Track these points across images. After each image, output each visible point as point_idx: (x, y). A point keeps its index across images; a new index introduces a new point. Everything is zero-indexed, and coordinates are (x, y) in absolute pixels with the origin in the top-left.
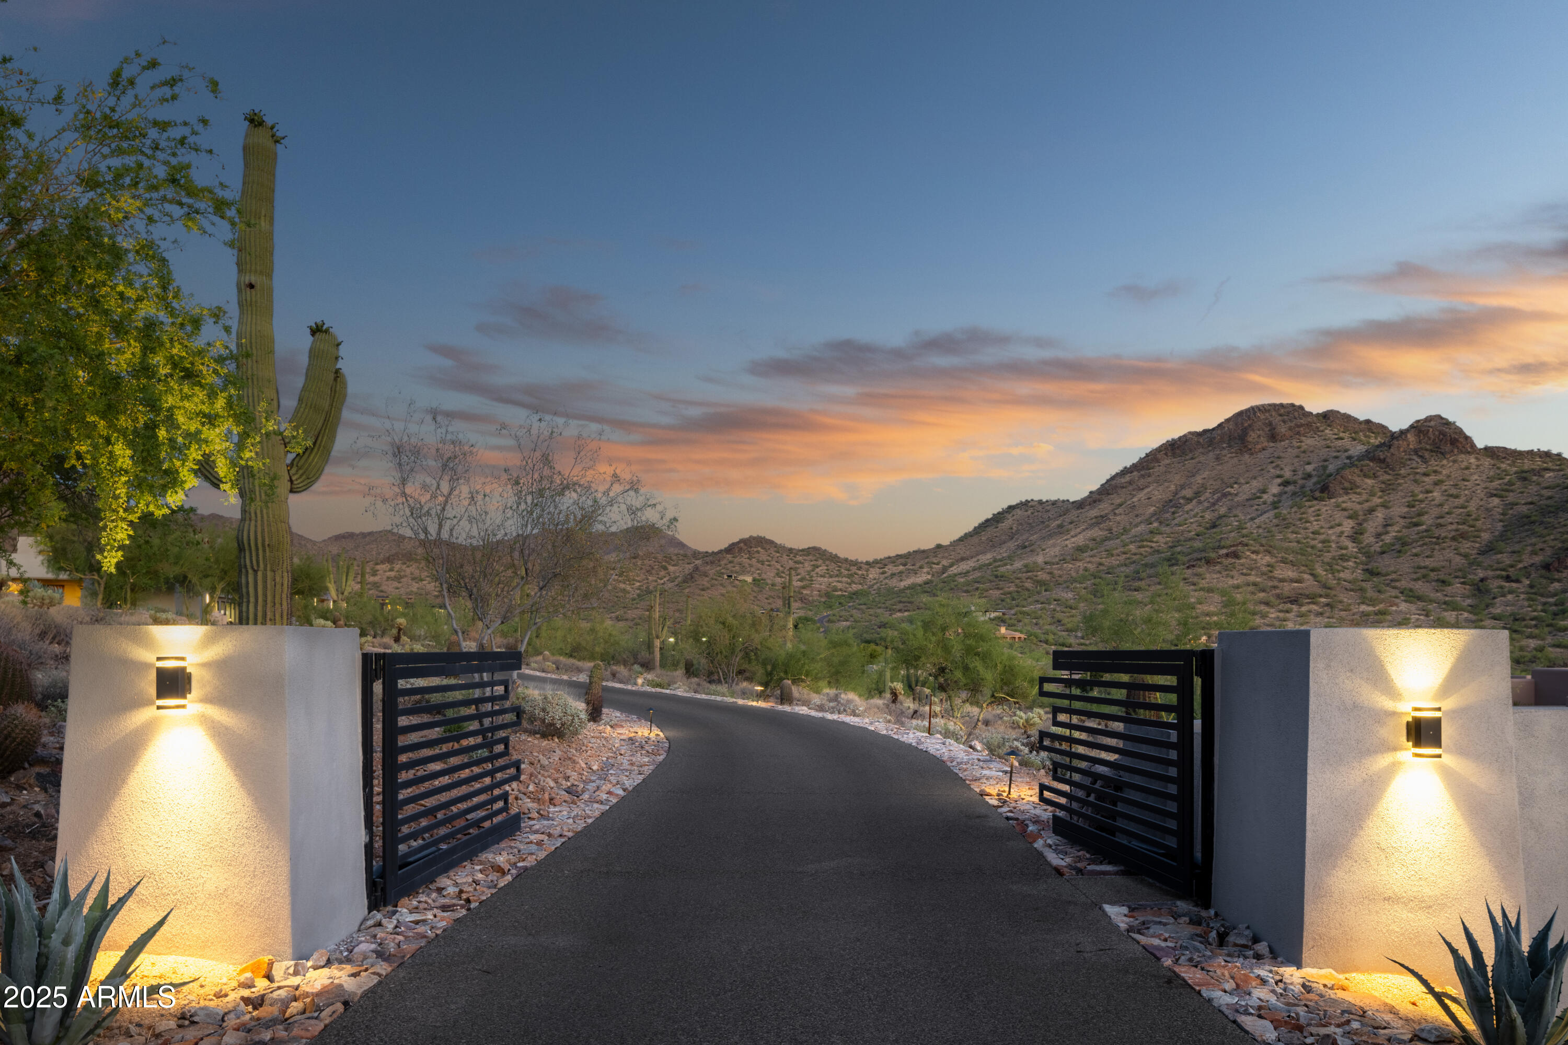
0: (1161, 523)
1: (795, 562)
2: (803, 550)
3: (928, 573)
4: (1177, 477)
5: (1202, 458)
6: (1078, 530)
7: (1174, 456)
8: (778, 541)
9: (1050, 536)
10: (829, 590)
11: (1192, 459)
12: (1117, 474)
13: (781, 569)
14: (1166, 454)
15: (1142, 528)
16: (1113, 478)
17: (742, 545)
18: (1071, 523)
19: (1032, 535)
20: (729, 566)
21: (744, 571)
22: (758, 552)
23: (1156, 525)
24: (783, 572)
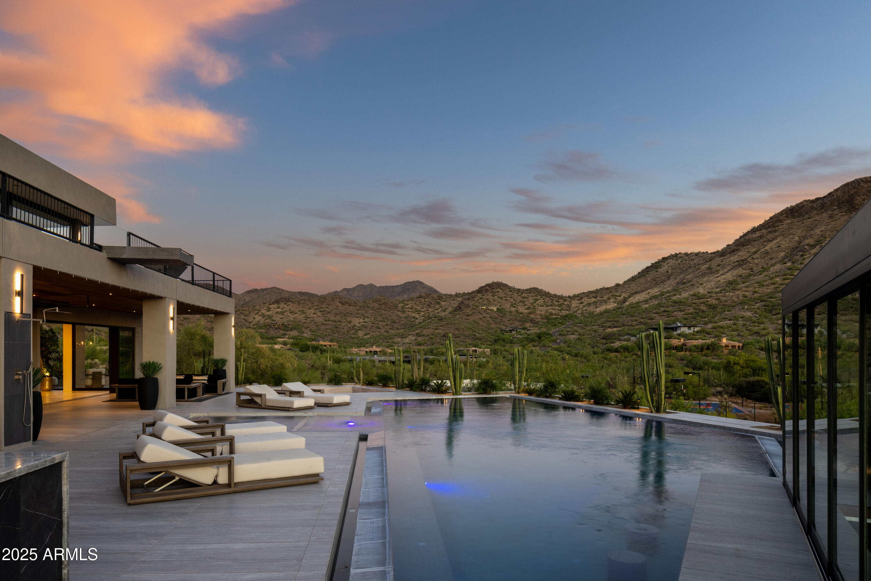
0: (793, 263)
1: (522, 297)
2: (527, 290)
3: (615, 303)
4: (799, 231)
5: (817, 218)
6: (725, 270)
7: (793, 217)
8: (510, 285)
9: (704, 275)
10: (547, 314)
11: (809, 218)
12: (748, 232)
13: (514, 302)
14: (787, 216)
15: (778, 267)
16: (745, 235)
17: (487, 287)
18: (718, 266)
19: (688, 275)
20: (480, 301)
21: (490, 303)
22: (498, 292)
23: (789, 264)
24: (515, 304)
